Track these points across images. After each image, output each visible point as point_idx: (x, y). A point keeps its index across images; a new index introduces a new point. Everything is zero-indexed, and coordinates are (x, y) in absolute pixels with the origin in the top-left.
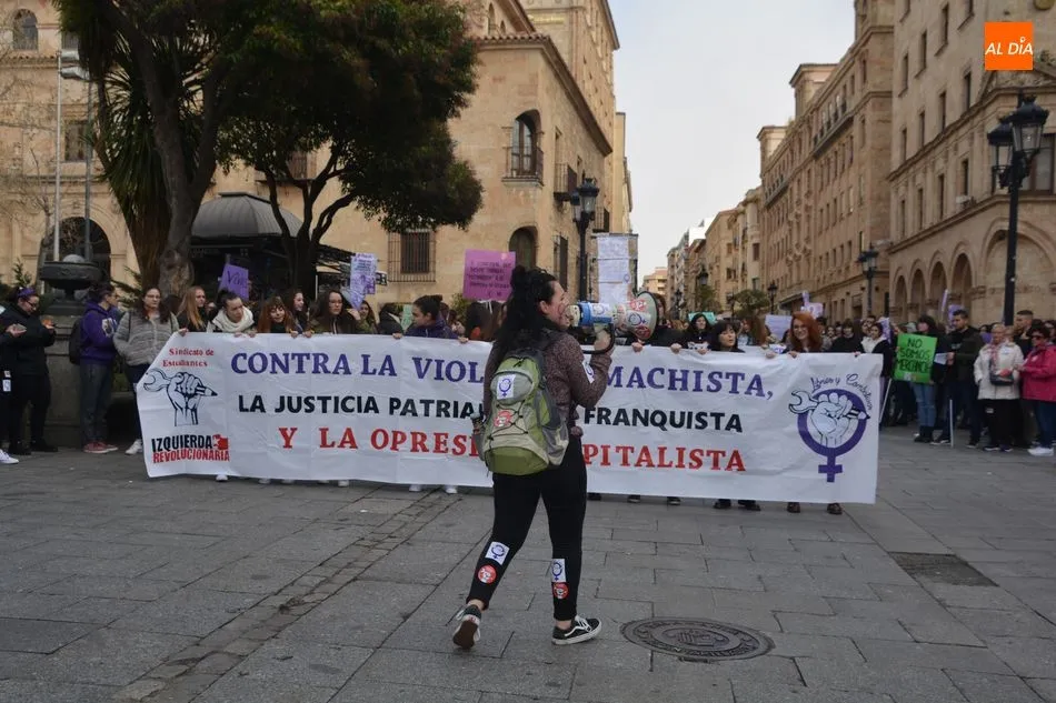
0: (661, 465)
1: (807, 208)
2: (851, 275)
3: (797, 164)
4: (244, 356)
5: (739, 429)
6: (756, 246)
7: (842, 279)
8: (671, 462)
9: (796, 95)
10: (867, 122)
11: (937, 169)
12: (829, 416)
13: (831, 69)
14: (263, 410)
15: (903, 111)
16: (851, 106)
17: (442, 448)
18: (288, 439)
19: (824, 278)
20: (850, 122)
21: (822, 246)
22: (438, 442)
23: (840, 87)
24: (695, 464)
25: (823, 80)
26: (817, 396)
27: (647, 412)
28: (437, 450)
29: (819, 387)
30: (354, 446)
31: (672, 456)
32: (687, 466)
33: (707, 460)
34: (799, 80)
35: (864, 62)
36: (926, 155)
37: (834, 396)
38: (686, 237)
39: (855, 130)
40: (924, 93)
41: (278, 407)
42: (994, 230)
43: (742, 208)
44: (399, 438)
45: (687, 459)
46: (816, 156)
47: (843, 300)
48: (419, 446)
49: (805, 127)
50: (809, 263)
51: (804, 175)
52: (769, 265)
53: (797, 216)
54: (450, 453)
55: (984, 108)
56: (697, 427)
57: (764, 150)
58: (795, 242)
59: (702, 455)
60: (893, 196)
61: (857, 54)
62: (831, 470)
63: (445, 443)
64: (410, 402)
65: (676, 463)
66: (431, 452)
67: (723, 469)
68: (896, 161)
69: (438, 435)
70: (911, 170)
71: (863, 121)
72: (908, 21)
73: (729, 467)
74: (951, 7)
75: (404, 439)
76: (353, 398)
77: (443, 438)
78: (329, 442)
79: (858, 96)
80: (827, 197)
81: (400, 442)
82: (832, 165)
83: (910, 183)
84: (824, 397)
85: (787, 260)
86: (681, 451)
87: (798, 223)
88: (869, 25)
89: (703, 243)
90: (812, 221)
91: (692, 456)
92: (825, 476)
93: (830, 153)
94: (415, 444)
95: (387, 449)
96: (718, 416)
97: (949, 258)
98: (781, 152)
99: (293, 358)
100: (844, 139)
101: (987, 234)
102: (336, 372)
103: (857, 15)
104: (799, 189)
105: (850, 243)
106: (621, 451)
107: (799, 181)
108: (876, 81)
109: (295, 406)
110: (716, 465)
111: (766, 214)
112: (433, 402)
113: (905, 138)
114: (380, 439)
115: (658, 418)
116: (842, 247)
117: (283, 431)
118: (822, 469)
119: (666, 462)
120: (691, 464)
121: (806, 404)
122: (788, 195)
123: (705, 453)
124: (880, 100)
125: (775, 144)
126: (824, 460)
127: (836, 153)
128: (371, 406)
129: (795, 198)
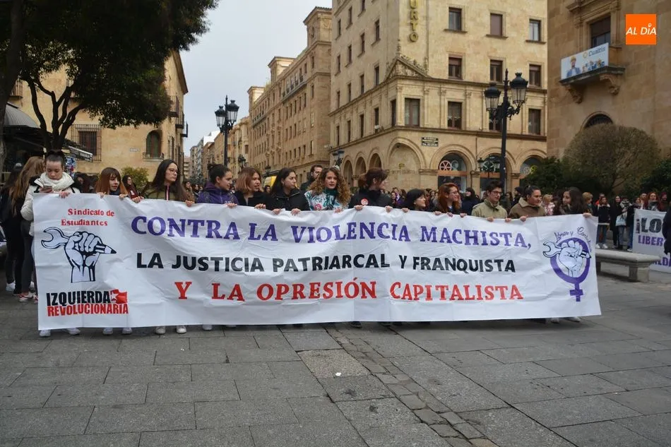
0: (468, 298)
1: (278, 128)
2: (305, 163)
3: (271, 106)
4: (144, 219)
5: (513, 270)
6: (247, 146)
7: (300, 164)
8: (474, 296)
9: (271, 72)
10: (315, 87)
11: (359, 111)
12: (571, 256)
13: (292, 61)
14: (161, 266)
15: (338, 83)
16: (305, 79)
17: (316, 295)
18: (183, 292)
19: (289, 163)
20: (305, 86)
21: (287, 147)
22: (313, 290)
23: (298, 69)
24: (489, 296)
25: (288, 65)
26: (560, 245)
27: (454, 260)
28: (312, 296)
29: (560, 238)
30: (241, 298)
31: (473, 292)
32: (484, 298)
33: (497, 294)
34: (273, 64)
35: (313, 58)
36: (352, 104)
37: (571, 243)
38: (202, 141)
39: (308, 90)
40: (351, 74)
41: (175, 263)
42: (394, 143)
43: (238, 127)
44: (283, 289)
45: (484, 294)
46: (284, 103)
47: (301, 175)
48: (298, 295)
49: (277, 88)
50: (280, 156)
51: (276, 112)
52: (254, 156)
53: (272, 132)
54: (321, 297)
55: (388, 84)
56: (487, 271)
57: (251, 98)
58: (271, 144)
59: (493, 290)
60: (332, 123)
61: (309, 53)
62: (577, 293)
63: (318, 290)
64: (290, 261)
65: (477, 297)
66: (307, 298)
67: (508, 299)
68: (333, 107)
69: (312, 285)
70: (343, 111)
71: (313, 87)
72: (339, 40)
73: (512, 297)
74: (365, 35)
75: (287, 289)
76: (241, 259)
77: (316, 286)
78: (220, 295)
79: (309, 75)
80: (290, 122)
81: (283, 293)
82: (293, 107)
83: (343, 118)
84: (565, 244)
85: (266, 154)
86: (479, 287)
87: (273, 136)
88: (316, 40)
89: (213, 144)
90: (281, 135)
91: (486, 290)
92: (574, 297)
93: (292, 101)
94: (295, 293)
95: (273, 299)
96: (499, 262)
97: (368, 156)
98: (262, 99)
99: (189, 224)
100: (301, 94)
101: (391, 144)
102: (227, 237)
103: (309, 35)
104: (273, 119)
105: (305, 146)
106: (439, 289)
107: (273, 114)
108: (320, 67)
109: (190, 264)
110: (503, 296)
111: (252, 130)
112: (308, 259)
113: (339, 96)
114: (265, 293)
115: (462, 265)
116: (300, 148)
117: (179, 285)
118: (572, 292)
119: (471, 296)
120: (486, 297)
121: (554, 250)
122: (266, 121)
123: (494, 289)
124: (322, 77)
125: (257, 95)
126: (572, 287)
127: (296, 101)
128: (257, 266)
129: (271, 123)
